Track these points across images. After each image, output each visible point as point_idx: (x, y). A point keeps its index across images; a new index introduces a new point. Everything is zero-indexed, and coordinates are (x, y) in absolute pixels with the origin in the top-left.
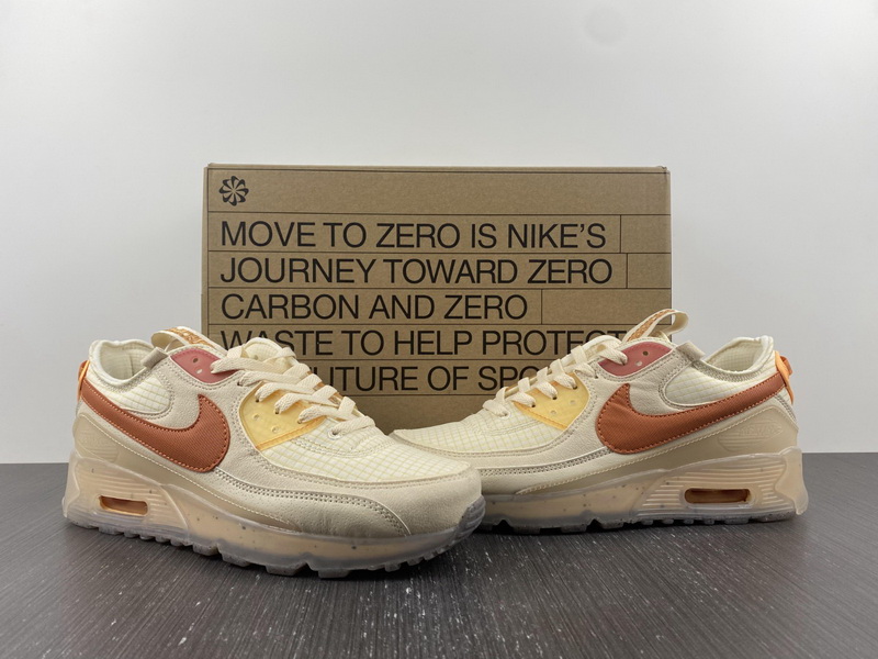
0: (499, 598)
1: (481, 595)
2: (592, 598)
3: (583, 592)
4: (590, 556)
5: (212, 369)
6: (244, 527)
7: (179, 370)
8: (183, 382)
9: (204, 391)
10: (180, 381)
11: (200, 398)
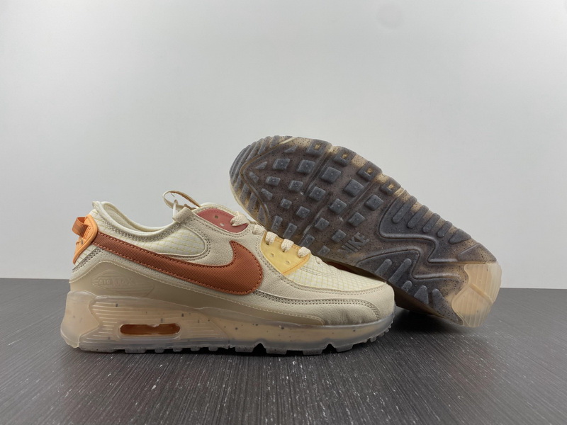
0: (353, 370)
1: (341, 367)
2: (413, 372)
3: (407, 368)
4: (410, 346)
5: (232, 223)
6: (283, 328)
7: (209, 224)
8: (214, 232)
9: (233, 238)
10: (212, 231)
11: (232, 243)
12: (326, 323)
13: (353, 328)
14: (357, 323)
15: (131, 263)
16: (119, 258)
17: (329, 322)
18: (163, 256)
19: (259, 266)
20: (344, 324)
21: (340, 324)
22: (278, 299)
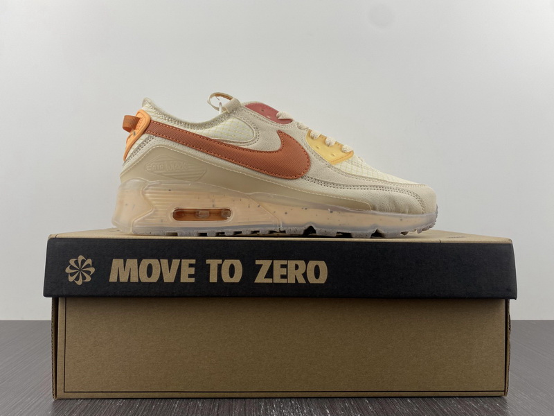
5: (278, 117)
6: (331, 212)
7: (256, 114)
8: (262, 122)
9: (280, 129)
10: (260, 121)
11: (279, 132)
12: (374, 209)
13: (400, 217)
14: (404, 212)
15: (184, 147)
16: (173, 143)
17: (377, 207)
18: (215, 141)
19: (307, 154)
20: (391, 211)
21: (387, 211)
22: (326, 183)
